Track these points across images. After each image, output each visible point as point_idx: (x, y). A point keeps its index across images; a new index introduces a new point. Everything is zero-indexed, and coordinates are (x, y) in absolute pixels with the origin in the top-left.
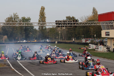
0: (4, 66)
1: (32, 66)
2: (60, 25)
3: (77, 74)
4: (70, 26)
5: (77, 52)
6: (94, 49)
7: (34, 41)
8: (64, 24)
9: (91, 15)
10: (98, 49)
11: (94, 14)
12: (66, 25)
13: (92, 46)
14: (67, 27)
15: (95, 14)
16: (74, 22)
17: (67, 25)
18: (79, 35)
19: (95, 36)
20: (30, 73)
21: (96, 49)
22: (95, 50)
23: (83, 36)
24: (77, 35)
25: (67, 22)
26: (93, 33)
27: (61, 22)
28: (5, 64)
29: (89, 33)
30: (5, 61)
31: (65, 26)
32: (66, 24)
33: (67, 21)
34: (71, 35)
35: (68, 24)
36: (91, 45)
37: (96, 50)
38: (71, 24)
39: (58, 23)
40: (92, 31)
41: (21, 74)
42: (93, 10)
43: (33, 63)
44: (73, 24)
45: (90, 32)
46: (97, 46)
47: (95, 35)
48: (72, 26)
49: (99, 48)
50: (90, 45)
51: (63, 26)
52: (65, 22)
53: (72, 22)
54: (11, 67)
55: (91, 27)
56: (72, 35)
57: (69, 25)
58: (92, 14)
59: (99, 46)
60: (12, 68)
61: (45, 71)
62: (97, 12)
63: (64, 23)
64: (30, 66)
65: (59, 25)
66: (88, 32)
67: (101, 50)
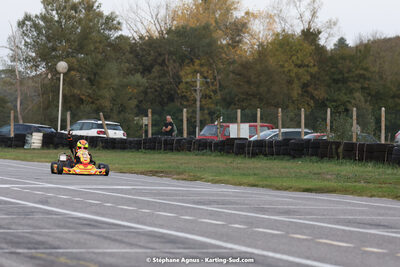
40: (198, 98)
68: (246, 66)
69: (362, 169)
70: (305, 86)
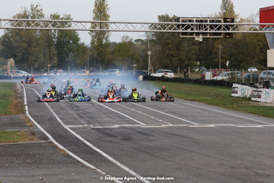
0: (33, 139)
1: (112, 142)
2: (189, 31)
3: (258, 171)
4: (215, 34)
5: (206, 103)
6: (249, 96)
7: (84, 74)
8: (200, 27)
9: (218, 14)
10: (259, 97)
11: (225, 11)
12: (204, 31)
13: (242, 90)
14: (208, 36)
15: (227, 10)
16: (228, 22)
17: (207, 30)
18: (188, 60)
19: (227, 64)
20: (118, 164)
21: (252, 96)
22: (249, 99)
23: (199, 63)
24: (184, 62)
25: (206, 21)
26: (222, 57)
27: (190, 21)
28: (33, 134)
29: (213, 56)
30: (31, 126)
31: (203, 34)
32: (205, 27)
33: (208, 20)
34: (168, 62)
35: (211, 27)
36: (237, 85)
37: (253, 99)
38: (218, 29)
39: (183, 25)
40: (220, 53)
41: (92, 167)
42: (223, 1)
43: (108, 131)
44: (224, 29)
45: (216, 53)
46: (255, 89)
47: (228, 62)
48: (220, 34)
49: (262, 94)
50: (234, 85)
51: (198, 34)
52: (201, 21)
53: (220, 21)
54: (51, 142)
55: (217, 42)
56: (171, 62)
57: (214, 31)
58: (220, 11)
59: (262, 89)
60: (57, 147)
61: (158, 157)
62: (232, 6)
63: (200, 25)
64: (105, 141)
65: (186, 29)
66: (211, 53)
67: (268, 101)
68: (238, 41)
69: (225, 90)
70: (262, 48)
